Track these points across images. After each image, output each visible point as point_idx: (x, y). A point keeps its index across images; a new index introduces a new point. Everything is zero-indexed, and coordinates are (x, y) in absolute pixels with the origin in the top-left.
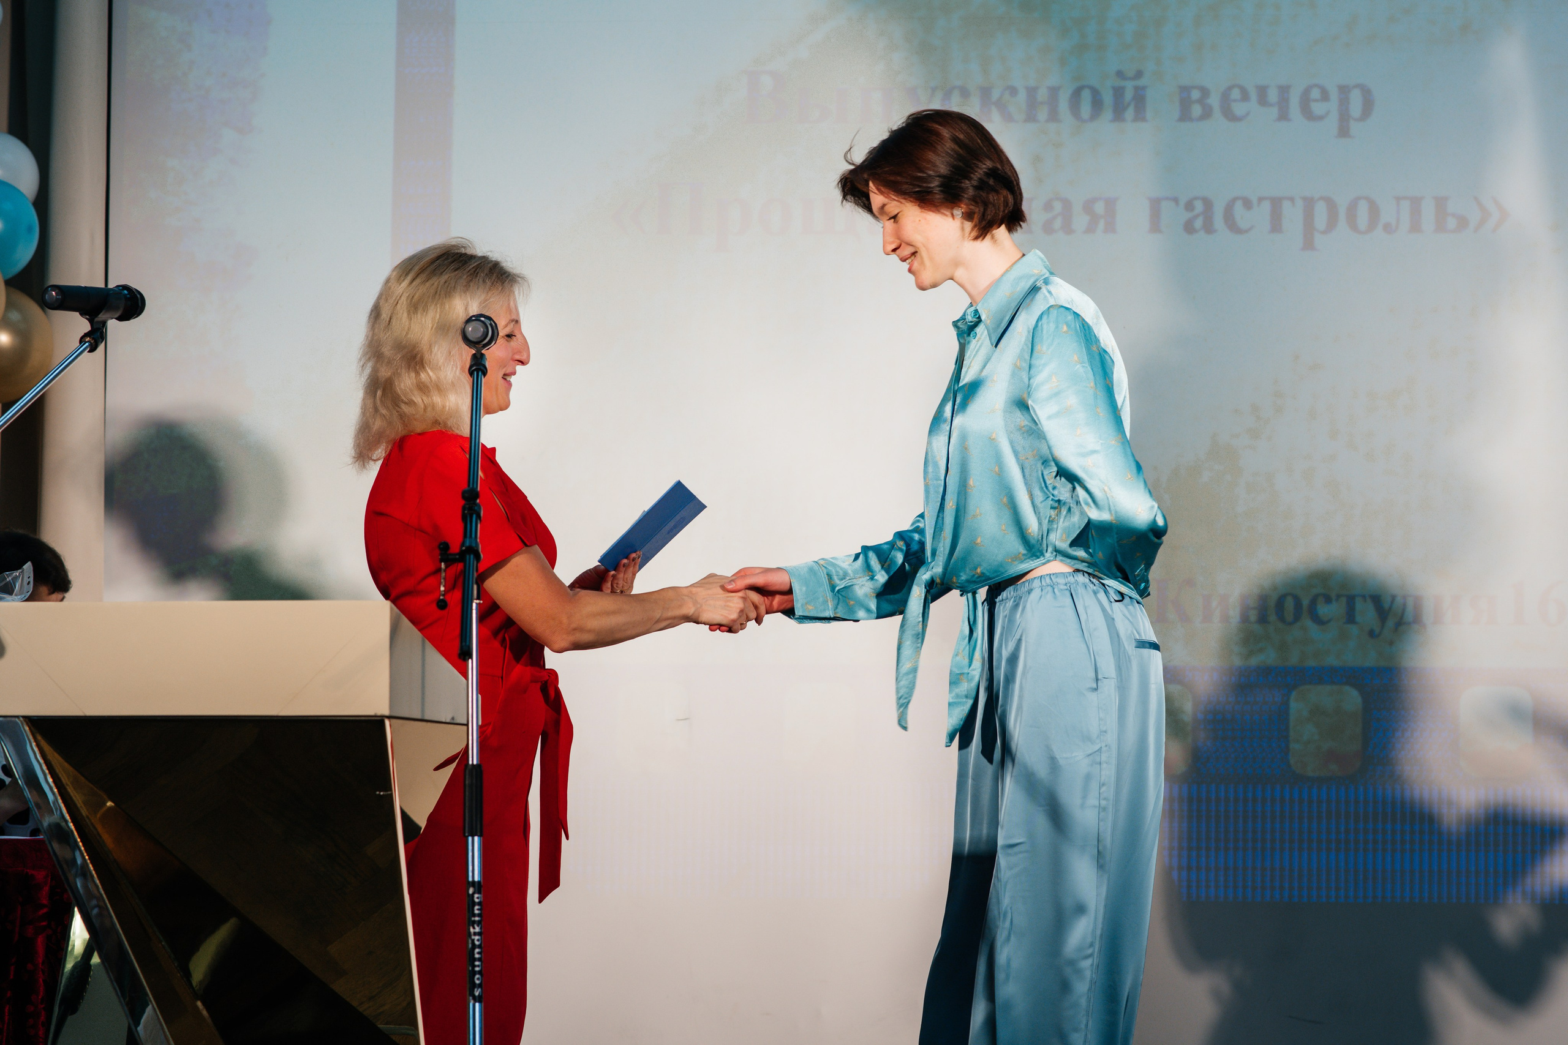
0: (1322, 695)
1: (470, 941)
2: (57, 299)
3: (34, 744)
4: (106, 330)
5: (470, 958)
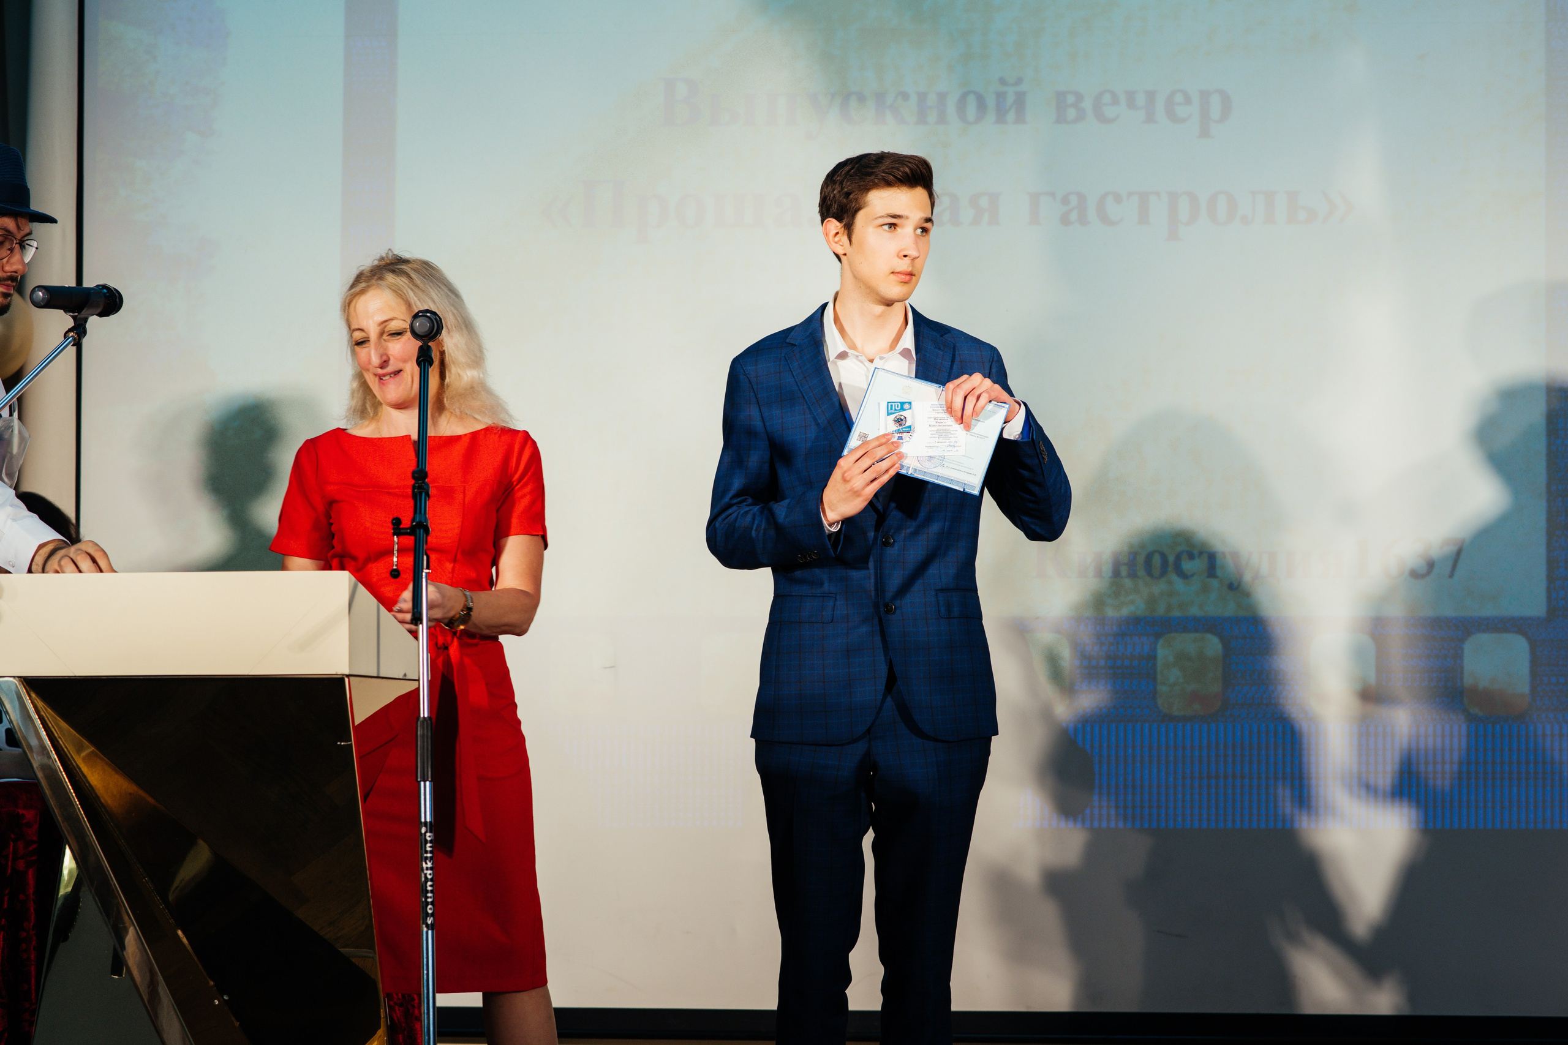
0: (1186, 642)
1: (423, 875)
2: (43, 298)
3: (29, 701)
4: (87, 326)
5: (423, 890)
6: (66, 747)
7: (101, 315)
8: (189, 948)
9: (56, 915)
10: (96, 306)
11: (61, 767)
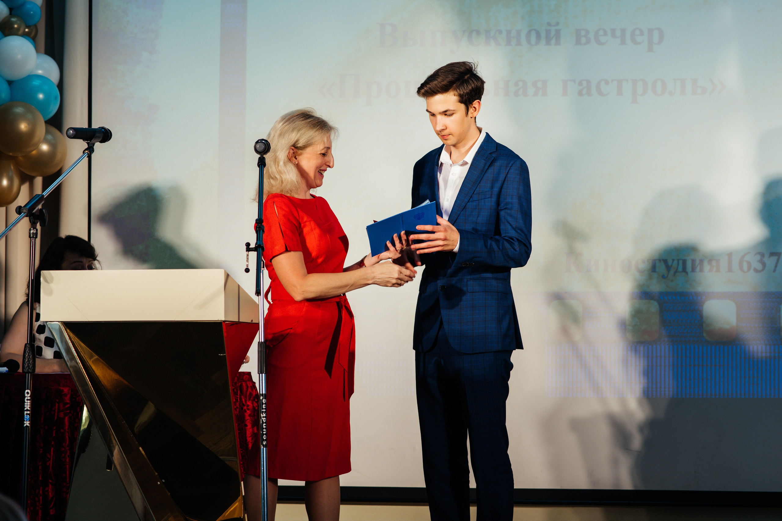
0: (641, 304)
2: (73, 134)
3: (66, 334)
4: (95, 147)
5: (261, 428)
6: (84, 357)
7: (101, 142)
8: (145, 456)
9: (79, 439)
10: (99, 137)
11: (82, 366)
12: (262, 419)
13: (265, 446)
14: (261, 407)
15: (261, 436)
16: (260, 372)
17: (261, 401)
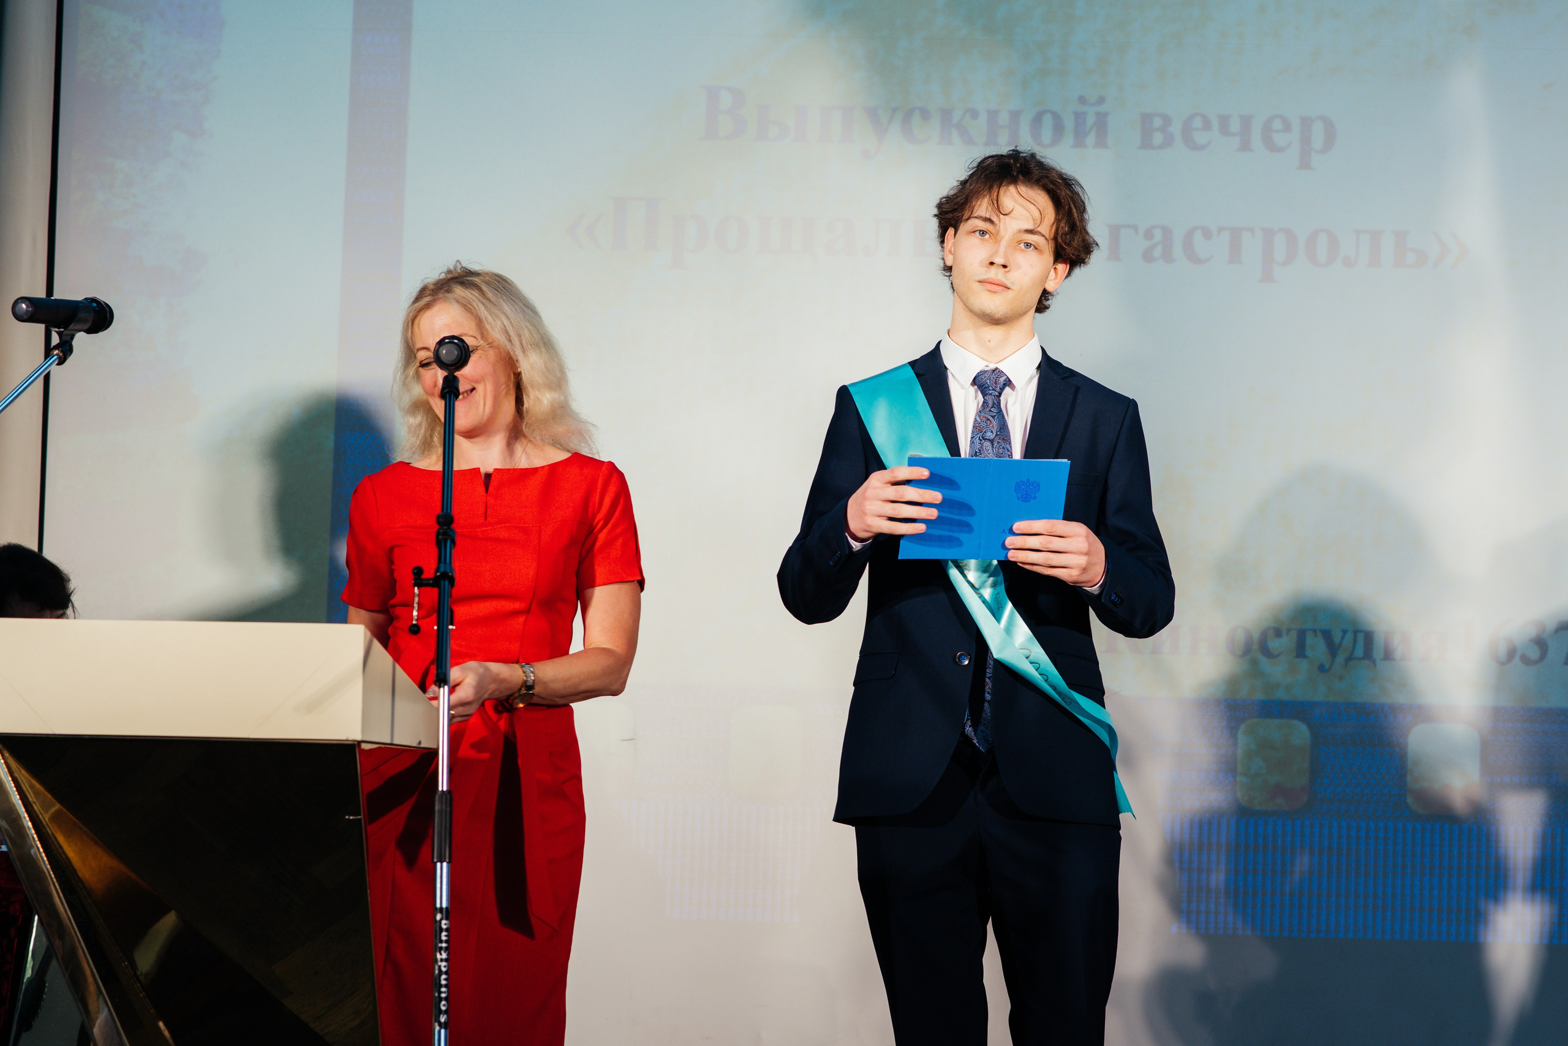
0: (1272, 729)
1: (437, 967)
2: (27, 311)
4: (74, 343)
5: (436, 984)
6: (41, 813)
7: (89, 331)
8: (171, 1041)
10: (85, 321)
11: (35, 836)
12: (440, 963)
13: (443, 1026)
14: (438, 937)
15: (436, 1003)
16: (437, 858)
17: (438, 924)
